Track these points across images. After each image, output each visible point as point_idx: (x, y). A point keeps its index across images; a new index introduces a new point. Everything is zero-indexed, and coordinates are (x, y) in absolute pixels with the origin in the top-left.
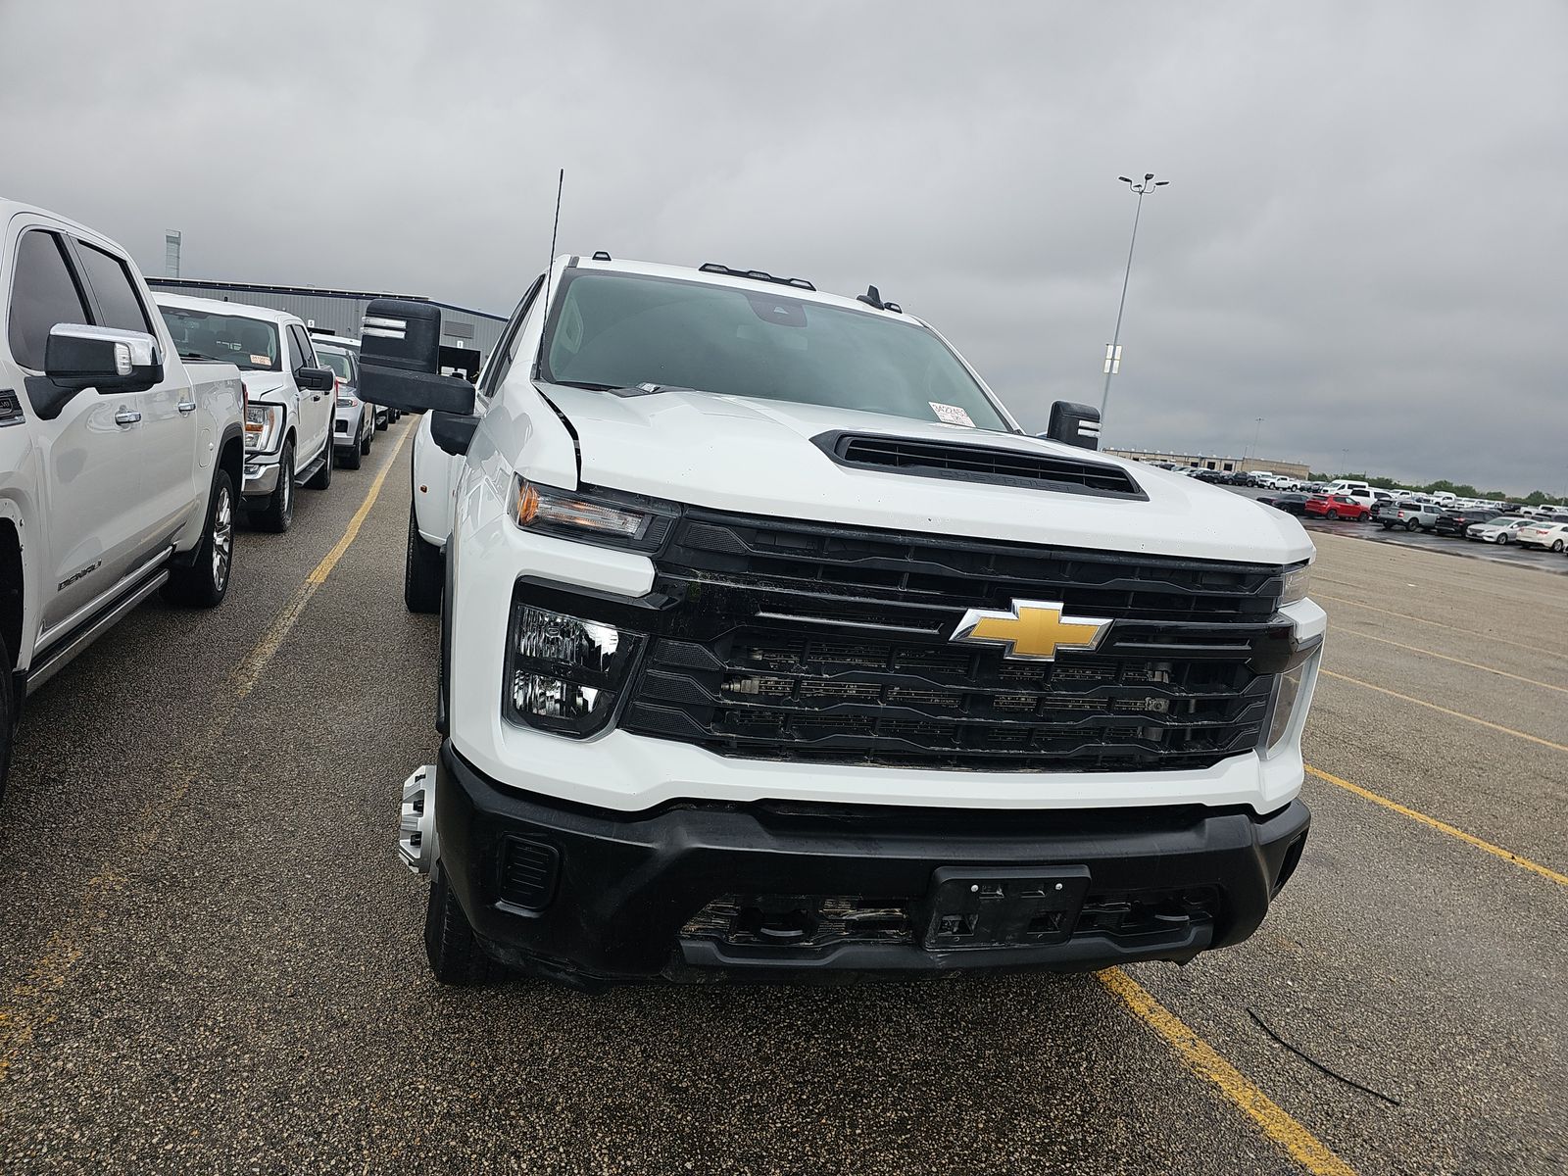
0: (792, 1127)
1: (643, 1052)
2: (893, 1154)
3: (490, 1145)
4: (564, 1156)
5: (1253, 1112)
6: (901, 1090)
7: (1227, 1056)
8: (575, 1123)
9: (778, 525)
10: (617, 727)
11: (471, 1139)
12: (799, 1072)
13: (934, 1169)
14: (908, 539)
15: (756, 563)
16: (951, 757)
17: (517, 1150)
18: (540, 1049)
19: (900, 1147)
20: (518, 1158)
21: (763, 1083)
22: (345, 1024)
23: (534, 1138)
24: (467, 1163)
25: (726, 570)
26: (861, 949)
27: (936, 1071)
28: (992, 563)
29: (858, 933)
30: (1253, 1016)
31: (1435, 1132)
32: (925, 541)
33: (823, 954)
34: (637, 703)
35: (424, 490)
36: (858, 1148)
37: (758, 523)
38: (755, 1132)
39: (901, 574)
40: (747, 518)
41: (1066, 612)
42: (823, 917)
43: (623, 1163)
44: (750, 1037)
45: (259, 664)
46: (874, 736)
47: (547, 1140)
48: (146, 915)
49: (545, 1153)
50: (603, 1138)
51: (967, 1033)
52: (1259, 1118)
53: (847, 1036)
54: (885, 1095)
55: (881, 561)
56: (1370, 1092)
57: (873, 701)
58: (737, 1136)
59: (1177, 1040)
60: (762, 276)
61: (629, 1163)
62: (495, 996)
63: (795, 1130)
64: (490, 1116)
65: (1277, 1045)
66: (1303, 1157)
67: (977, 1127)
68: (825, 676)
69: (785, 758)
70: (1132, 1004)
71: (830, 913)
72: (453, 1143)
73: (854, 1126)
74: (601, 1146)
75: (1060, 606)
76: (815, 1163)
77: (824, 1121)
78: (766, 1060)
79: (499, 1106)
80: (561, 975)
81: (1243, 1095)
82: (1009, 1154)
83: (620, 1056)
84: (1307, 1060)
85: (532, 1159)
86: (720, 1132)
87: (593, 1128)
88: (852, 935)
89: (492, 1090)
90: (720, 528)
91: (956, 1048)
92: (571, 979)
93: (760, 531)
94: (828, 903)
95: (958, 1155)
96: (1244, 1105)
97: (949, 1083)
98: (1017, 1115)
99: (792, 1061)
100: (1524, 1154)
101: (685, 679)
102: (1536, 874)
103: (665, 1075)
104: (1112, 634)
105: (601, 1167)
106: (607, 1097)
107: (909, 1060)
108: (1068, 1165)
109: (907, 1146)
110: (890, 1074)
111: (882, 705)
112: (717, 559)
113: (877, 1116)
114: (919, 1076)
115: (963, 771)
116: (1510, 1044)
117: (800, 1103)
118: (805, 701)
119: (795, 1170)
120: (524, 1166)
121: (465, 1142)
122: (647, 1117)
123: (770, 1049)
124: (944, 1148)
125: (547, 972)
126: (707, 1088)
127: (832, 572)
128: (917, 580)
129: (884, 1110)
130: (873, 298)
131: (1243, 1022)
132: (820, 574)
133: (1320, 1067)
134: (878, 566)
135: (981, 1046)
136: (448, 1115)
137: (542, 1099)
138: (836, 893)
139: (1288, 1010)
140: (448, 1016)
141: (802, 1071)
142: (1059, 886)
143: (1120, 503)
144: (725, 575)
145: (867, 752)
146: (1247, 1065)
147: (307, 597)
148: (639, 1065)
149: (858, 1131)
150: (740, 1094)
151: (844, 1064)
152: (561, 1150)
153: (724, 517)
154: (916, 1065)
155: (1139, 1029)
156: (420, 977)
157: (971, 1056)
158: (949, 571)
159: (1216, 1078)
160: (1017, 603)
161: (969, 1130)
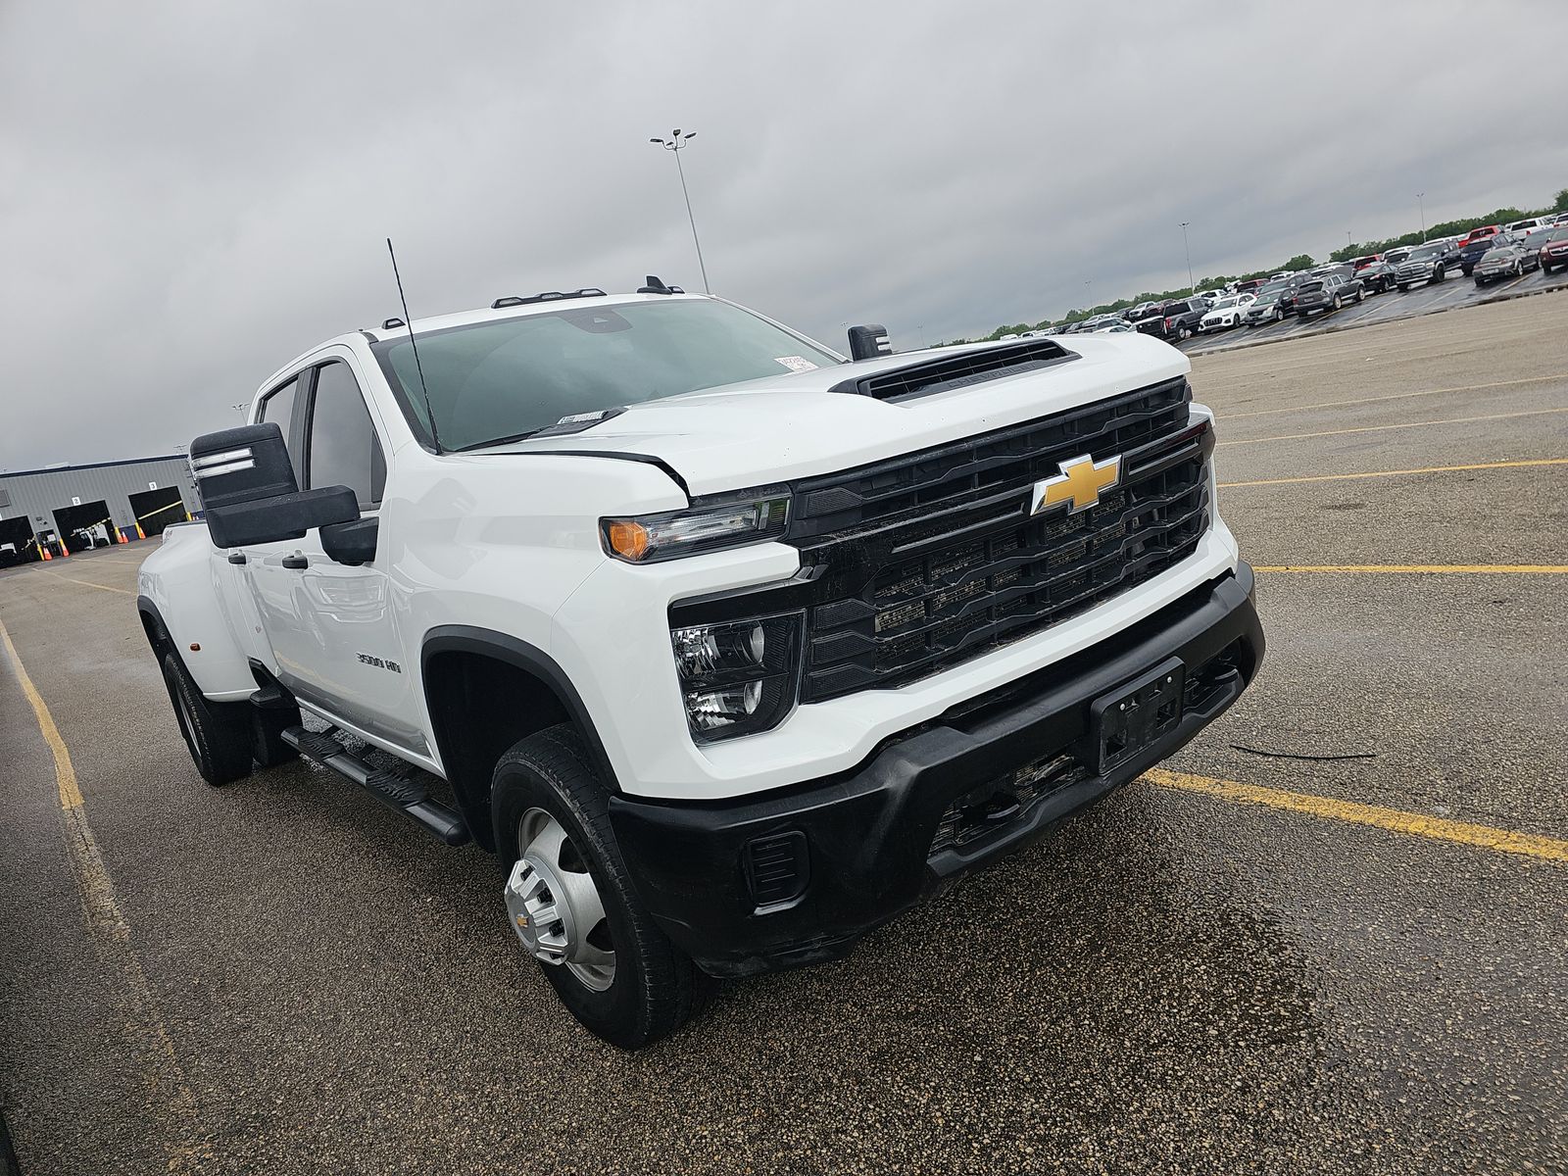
0: (1021, 990)
1: (855, 1004)
2: (1108, 966)
3: (812, 1138)
4: (877, 1109)
5: (1298, 807)
6: (1069, 922)
7: (1248, 781)
8: (858, 1082)
9: (875, 470)
10: (800, 704)
11: (792, 1143)
12: (985, 953)
13: (1145, 959)
14: (971, 444)
15: (868, 510)
16: (1047, 617)
17: (837, 1128)
18: (771, 1050)
19: (1108, 958)
20: (844, 1132)
21: (967, 974)
22: (580, 1129)
23: (842, 1112)
24: (809, 1161)
25: (846, 525)
26: (1052, 801)
27: (1079, 897)
28: (1029, 442)
29: (1042, 791)
30: (1238, 748)
31: (1410, 761)
32: (982, 441)
33: (1029, 819)
34: (811, 674)
35: (196, 648)
36: (1081, 976)
37: (860, 474)
38: (999, 1009)
39: (971, 476)
40: (851, 473)
41: (1095, 460)
42: (1019, 787)
43: (927, 1086)
44: (923, 949)
45: (108, 903)
46: (994, 622)
47: (852, 1107)
48: (270, 1160)
49: (860, 1116)
50: (893, 1079)
51: (1072, 861)
52: (1307, 809)
53: (991, 910)
54: (1061, 932)
55: (957, 471)
56: (1351, 757)
57: (985, 593)
58: (990, 1019)
59: (1209, 789)
60: (554, 296)
61: (933, 1084)
62: (688, 1036)
63: (1025, 991)
64: (788, 1119)
65: (1270, 759)
66: (1354, 818)
67: (1143, 916)
68: (953, 585)
69: (940, 670)
70: (1158, 782)
71: (1023, 782)
72: (780, 1154)
73: (1063, 964)
74: (898, 1086)
75: (1088, 457)
76: (1064, 1003)
77: (1038, 973)
78: (952, 957)
79: (786, 1106)
80: (809, 956)
81: (1284, 800)
82: (1182, 920)
83: (840, 1018)
84: (1297, 757)
85: (855, 1126)
86: (974, 1024)
87: (878, 1078)
88: (1040, 793)
89: (766, 1099)
90: (834, 490)
91: (1075, 874)
92: (820, 954)
93: (862, 480)
94: (1019, 775)
95: (1150, 941)
96: (1290, 806)
97: (1095, 899)
98: (1160, 893)
99: (972, 948)
100: (1469, 746)
101: (846, 635)
102: (1310, 572)
103: (890, 1011)
104: (1126, 466)
105: (915, 1099)
106: (863, 1051)
107: (1052, 900)
108: (1225, 905)
109: (1111, 956)
110: (1049, 916)
111: (993, 593)
112: (838, 518)
113: (1071, 949)
114: (1070, 906)
115: (1062, 623)
116: (1398, 686)
117: (1009, 971)
118: (940, 614)
119: (1054, 1016)
120: (856, 1134)
121: (788, 1147)
122: (910, 1046)
123: (947, 949)
124: (1136, 941)
125: (794, 961)
126: (931, 1001)
127: (926, 494)
128: (986, 476)
129: (1072, 942)
130: (654, 285)
131: (1235, 755)
132: (916, 500)
133: (1310, 758)
134: (958, 475)
135: (1090, 864)
136: (752, 1140)
137: (815, 1083)
138: (1021, 764)
139: (1254, 733)
140: (665, 1072)
141: (986, 950)
142: (1169, 679)
143: (1055, 369)
144: (852, 529)
145: (991, 638)
146: (1264, 780)
147: (84, 822)
148: (862, 1016)
149: (1069, 966)
150: (960, 991)
151: (1011, 928)
152: (871, 1107)
153: (834, 479)
154: (1060, 901)
155: (1176, 794)
156: (605, 1059)
157: (1091, 874)
158: (1006, 459)
159: (1257, 799)
160: (1063, 466)
161: (1140, 921)
